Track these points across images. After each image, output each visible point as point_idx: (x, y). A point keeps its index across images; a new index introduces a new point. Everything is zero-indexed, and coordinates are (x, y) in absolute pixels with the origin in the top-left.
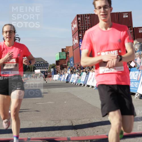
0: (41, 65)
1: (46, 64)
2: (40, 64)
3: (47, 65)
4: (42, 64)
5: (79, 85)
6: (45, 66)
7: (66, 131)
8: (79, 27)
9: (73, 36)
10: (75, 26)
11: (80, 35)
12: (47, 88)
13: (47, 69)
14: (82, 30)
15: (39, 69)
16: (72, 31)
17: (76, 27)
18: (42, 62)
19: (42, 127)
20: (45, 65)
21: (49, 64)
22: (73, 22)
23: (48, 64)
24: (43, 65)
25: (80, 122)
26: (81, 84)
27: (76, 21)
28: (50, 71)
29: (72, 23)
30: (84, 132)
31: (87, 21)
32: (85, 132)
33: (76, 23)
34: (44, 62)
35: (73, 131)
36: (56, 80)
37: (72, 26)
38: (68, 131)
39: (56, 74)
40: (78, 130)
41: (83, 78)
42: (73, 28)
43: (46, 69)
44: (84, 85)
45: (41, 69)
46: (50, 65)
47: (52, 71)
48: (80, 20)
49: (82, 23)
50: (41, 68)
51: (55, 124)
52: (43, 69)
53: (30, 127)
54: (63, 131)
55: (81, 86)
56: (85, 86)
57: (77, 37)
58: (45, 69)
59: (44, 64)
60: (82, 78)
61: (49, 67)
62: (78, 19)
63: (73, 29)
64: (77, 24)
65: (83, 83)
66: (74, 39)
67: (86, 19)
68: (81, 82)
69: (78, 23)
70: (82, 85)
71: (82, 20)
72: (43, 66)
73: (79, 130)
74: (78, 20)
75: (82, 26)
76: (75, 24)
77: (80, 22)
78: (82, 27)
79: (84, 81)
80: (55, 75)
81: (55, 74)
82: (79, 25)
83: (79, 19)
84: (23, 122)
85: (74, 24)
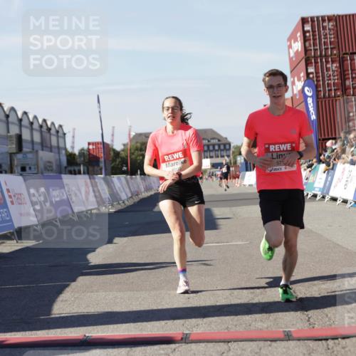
0: (211, 148)
1: (225, 145)
2: (208, 146)
3: (227, 147)
4: (214, 146)
5: (309, 196)
6: (221, 150)
7: (280, 314)
8: (306, 50)
9: (291, 72)
10: (298, 46)
11: (311, 70)
12: (230, 206)
13: (228, 156)
14: (314, 57)
15: (207, 158)
16: (291, 59)
17: (300, 50)
18: (213, 139)
19: (218, 304)
20: (222, 147)
21: (232, 145)
22: (292, 37)
23: (230, 144)
24: (217, 147)
25: (315, 291)
26: (315, 196)
27: (299, 34)
28: (235, 163)
29: (289, 40)
30: (327, 316)
31: (326, 34)
32: (329, 316)
33: (299, 39)
34: (219, 141)
35: (299, 314)
36: (252, 185)
37: (290, 47)
38: (284, 313)
39: (251, 170)
40: (311, 313)
41: (321, 179)
42: (291, 50)
43: (226, 158)
44: (324, 197)
45: (211, 157)
46: (234, 147)
47: (241, 163)
48: (308, 31)
49: (314, 39)
50: (212, 154)
51: (250, 296)
52: (218, 157)
53: (189, 306)
54: (272, 314)
55: (315, 200)
56: (326, 199)
57: (302, 75)
58: (222, 156)
59: (219, 146)
60: (317, 180)
61: (233, 152)
62: (303, 27)
63: (292, 54)
64: (301, 40)
65: (319, 193)
66: (296, 79)
67: (324, 28)
68: (316, 189)
69: (305, 40)
70: (318, 198)
71: (314, 31)
72: (218, 150)
73: (312, 311)
74: (304, 32)
75: (314, 46)
76: (296, 40)
77: (310, 36)
78: (315, 50)
79: (321, 185)
80: (248, 173)
81: (247, 170)
82: (307, 44)
83: (308, 28)
84: (169, 292)
85: (294, 42)
